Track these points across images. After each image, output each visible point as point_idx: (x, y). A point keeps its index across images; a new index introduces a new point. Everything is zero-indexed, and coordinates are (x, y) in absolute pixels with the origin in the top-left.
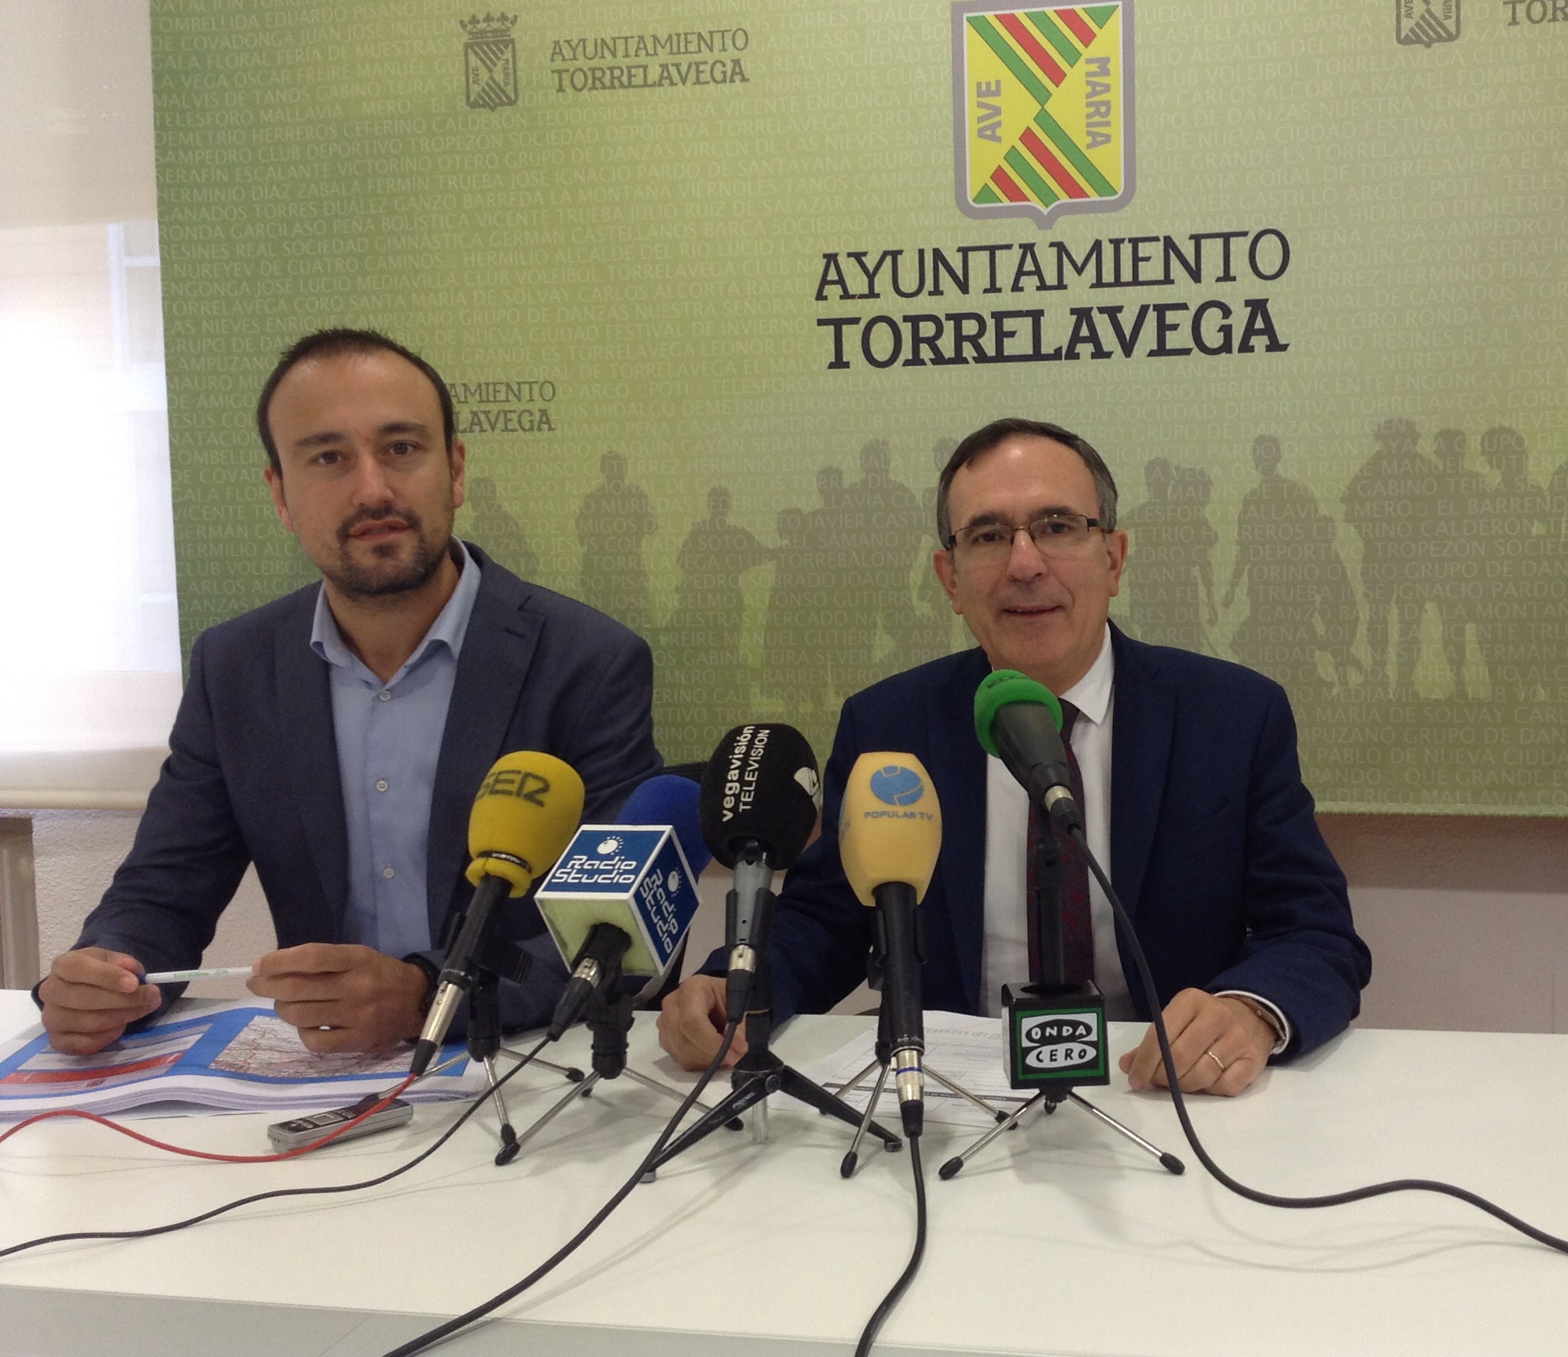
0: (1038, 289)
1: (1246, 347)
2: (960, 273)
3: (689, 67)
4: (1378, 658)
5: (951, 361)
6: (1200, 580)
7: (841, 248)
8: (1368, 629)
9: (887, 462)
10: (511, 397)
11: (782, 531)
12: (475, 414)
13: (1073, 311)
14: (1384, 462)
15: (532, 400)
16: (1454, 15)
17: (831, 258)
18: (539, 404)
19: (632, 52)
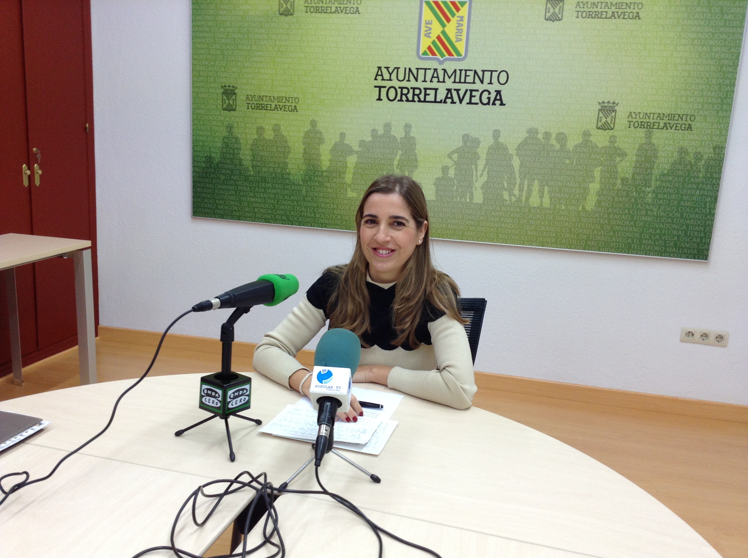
0: (438, 82)
1: (494, 104)
2: (416, 75)
3: (344, 8)
4: (521, 194)
5: (411, 101)
6: (474, 170)
7: (383, 65)
8: (519, 186)
9: (391, 129)
10: (287, 102)
11: (360, 146)
12: (276, 105)
13: (447, 89)
14: (528, 140)
15: (292, 103)
16: (561, 13)
17: (380, 68)
18: (294, 104)
19: (328, 2)
